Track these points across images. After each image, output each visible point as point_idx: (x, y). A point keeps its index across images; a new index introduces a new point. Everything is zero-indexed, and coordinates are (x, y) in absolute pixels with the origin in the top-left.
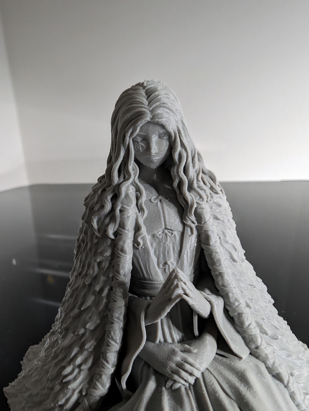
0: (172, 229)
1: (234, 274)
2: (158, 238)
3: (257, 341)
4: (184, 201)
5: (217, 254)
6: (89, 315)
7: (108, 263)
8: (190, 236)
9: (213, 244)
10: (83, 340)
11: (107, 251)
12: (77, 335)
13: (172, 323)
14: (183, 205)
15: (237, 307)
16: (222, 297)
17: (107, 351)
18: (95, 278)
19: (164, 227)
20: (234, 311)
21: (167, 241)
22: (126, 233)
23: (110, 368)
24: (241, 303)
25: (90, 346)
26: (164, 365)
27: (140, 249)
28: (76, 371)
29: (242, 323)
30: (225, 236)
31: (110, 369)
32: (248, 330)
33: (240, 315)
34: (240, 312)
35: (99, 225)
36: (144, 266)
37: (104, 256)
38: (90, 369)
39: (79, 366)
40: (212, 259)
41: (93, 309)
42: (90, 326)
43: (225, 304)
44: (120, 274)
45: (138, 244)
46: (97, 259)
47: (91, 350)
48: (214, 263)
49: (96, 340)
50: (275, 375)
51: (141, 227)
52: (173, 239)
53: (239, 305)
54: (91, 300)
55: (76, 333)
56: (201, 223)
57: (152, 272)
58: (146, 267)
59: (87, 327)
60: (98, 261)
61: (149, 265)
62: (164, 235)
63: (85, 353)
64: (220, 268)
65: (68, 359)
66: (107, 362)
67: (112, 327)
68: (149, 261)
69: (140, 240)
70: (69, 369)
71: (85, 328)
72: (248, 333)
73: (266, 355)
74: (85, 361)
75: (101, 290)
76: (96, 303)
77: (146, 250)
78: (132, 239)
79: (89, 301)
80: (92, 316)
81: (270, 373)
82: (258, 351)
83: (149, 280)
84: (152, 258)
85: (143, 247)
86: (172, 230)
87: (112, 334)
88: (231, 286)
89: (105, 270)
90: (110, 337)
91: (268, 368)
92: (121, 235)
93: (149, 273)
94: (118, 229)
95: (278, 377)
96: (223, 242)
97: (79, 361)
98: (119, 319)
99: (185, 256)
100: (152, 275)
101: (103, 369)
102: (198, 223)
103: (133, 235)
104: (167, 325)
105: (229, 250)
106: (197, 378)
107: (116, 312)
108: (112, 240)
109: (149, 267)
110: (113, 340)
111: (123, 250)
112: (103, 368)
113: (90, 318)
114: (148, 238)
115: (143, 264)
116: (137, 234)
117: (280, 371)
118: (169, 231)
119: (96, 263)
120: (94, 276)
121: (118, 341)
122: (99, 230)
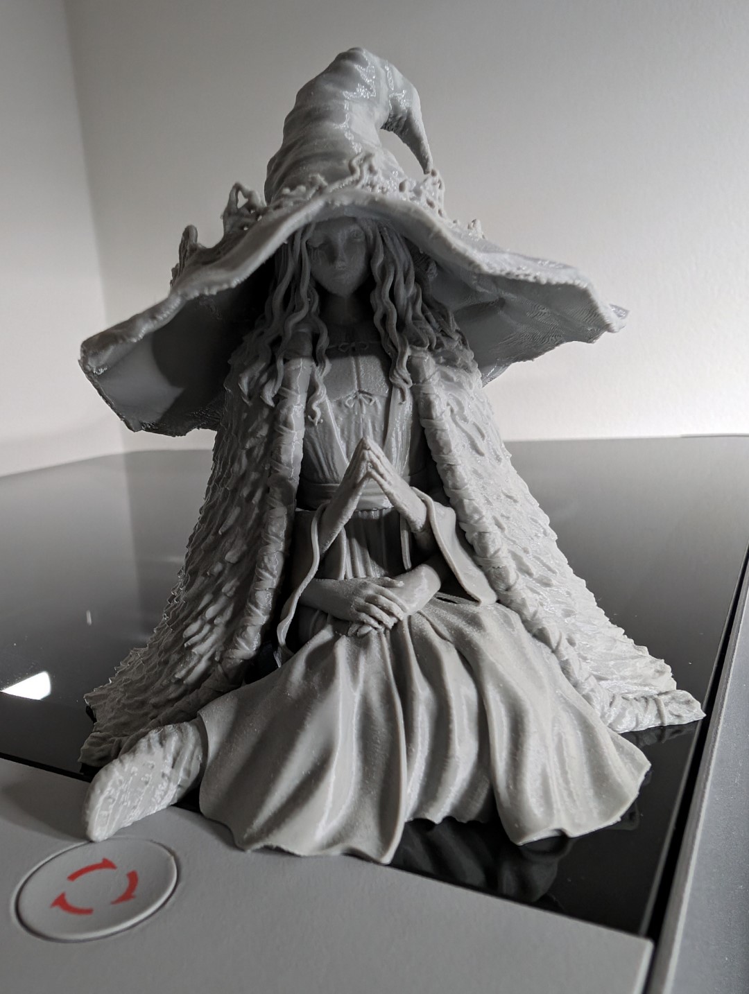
0: (370, 392)
1: (475, 472)
2: (346, 406)
3: (507, 577)
4: (392, 348)
5: (443, 433)
6: (231, 540)
7: (262, 448)
8: (401, 404)
9: (437, 417)
10: (219, 582)
11: (262, 428)
12: (210, 577)
13: (370, 556)
14: (389, 354)
15: (477, 522)
16: (454, 508)
17: (257, 589)
18: (243, 477)
19: (356, 388)
20: (473, 529)
21: (362, 412)
22: (293, 396)
23: (261, 615)
24: (483, 516)
25: (229, 587)
26: (347, 602)
27: (316, 424)
28: (207, 628)
29: (485, 549)
30: (461, 408)
31: (260, 617)
32: (494, 560)
33: (482, 535)
34: (482, 530)
35: (251, 388)
36: (324, 457)
37: (257, 438)
38: (228, 624)
39: (211, 621)
40: (436, 442)
41: (238, 529)
42: (231, 556)
43: (458, 521)
44: (280, 462)
45: (313, 415)
46: (246, 443)
47: (230, 594)
48: (440, 450)
49: (238, 579)
50: (537, 634)
51: (318, 386)
52: (373, 409)
53: (480, 519)
54: (235, 513)
55: (208, 573)
56: (418, 382)
57: (337, 464)
58: (327, 458)
59: (226, 558)
60: (248, 446)
61: (332, 453)
62: (358, 402)
63: (222, 600)
64: (449, 457)
65: (194, 613)
66: (257, 606)
67: (266, 550)
68: (332, 447)
69: (315, 407)
70: (194, 627)
71: (222, 561)
72: (493, 565)
73: (523, 599)
74: (220, 613)
75: (251, 495)
76: (242, 520)
77: (326, 426)
78: (303, 406)
79: (232, 517)
80: (234, 540)
81: (529, 631)
82: (509, 593)
83: (332, 483)
84: (337, 443)
85: (322, 421)
86: (371, 395)
87: (266, 560)
88: (468, 486)
89: (258, 460)
90: (263, 565)
91: (524, 622)
92: (285, 398)
93: (333, 469)
94: (279, 390)
95: (541, 636)
96: (457, 418)
97: (210, 613)
98: (277, 536)
99: (393, 440)
100: (336, 473)
101: (250, 618)
102: (413, 382)
103: (304, 401)
104: (361, 557)
105: (469, 432)
106: (399, 620)
107: (272, 525)
108: (271, 409)
109: (333, 459)
110: (266, 569)
111: (287, 423)
112: (250, 615)
113: (232, 544)
114: (330, 407)
115: (323, 454)
116: (310, 399)
117: (544, 626)
118: (366, 395)
119: (244, 452)
120: (241, 474)
121: (275, 572)
122: (250, 397)
